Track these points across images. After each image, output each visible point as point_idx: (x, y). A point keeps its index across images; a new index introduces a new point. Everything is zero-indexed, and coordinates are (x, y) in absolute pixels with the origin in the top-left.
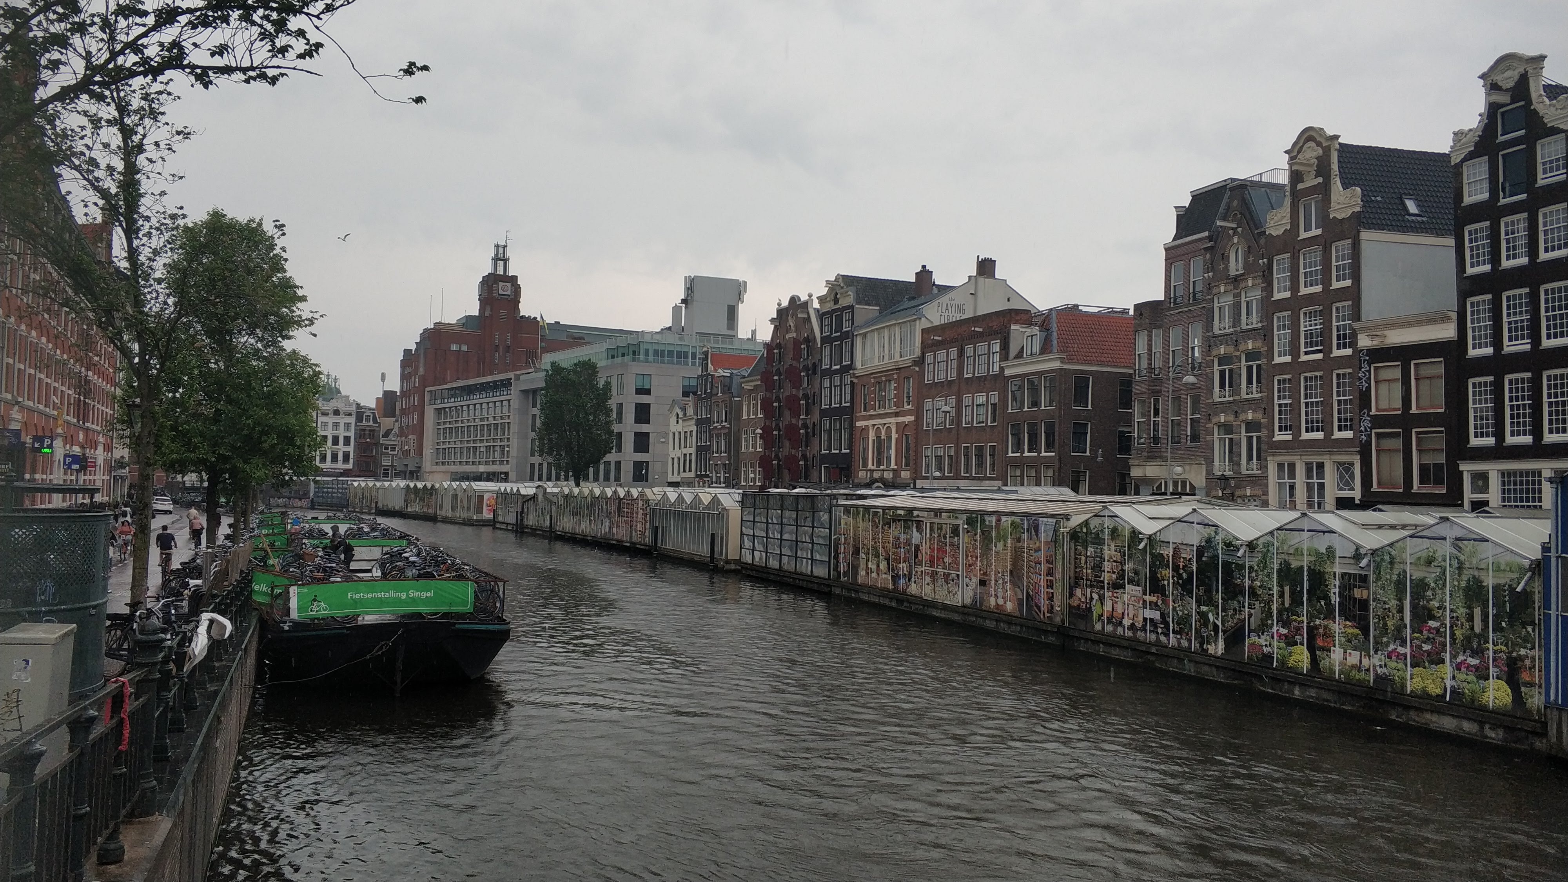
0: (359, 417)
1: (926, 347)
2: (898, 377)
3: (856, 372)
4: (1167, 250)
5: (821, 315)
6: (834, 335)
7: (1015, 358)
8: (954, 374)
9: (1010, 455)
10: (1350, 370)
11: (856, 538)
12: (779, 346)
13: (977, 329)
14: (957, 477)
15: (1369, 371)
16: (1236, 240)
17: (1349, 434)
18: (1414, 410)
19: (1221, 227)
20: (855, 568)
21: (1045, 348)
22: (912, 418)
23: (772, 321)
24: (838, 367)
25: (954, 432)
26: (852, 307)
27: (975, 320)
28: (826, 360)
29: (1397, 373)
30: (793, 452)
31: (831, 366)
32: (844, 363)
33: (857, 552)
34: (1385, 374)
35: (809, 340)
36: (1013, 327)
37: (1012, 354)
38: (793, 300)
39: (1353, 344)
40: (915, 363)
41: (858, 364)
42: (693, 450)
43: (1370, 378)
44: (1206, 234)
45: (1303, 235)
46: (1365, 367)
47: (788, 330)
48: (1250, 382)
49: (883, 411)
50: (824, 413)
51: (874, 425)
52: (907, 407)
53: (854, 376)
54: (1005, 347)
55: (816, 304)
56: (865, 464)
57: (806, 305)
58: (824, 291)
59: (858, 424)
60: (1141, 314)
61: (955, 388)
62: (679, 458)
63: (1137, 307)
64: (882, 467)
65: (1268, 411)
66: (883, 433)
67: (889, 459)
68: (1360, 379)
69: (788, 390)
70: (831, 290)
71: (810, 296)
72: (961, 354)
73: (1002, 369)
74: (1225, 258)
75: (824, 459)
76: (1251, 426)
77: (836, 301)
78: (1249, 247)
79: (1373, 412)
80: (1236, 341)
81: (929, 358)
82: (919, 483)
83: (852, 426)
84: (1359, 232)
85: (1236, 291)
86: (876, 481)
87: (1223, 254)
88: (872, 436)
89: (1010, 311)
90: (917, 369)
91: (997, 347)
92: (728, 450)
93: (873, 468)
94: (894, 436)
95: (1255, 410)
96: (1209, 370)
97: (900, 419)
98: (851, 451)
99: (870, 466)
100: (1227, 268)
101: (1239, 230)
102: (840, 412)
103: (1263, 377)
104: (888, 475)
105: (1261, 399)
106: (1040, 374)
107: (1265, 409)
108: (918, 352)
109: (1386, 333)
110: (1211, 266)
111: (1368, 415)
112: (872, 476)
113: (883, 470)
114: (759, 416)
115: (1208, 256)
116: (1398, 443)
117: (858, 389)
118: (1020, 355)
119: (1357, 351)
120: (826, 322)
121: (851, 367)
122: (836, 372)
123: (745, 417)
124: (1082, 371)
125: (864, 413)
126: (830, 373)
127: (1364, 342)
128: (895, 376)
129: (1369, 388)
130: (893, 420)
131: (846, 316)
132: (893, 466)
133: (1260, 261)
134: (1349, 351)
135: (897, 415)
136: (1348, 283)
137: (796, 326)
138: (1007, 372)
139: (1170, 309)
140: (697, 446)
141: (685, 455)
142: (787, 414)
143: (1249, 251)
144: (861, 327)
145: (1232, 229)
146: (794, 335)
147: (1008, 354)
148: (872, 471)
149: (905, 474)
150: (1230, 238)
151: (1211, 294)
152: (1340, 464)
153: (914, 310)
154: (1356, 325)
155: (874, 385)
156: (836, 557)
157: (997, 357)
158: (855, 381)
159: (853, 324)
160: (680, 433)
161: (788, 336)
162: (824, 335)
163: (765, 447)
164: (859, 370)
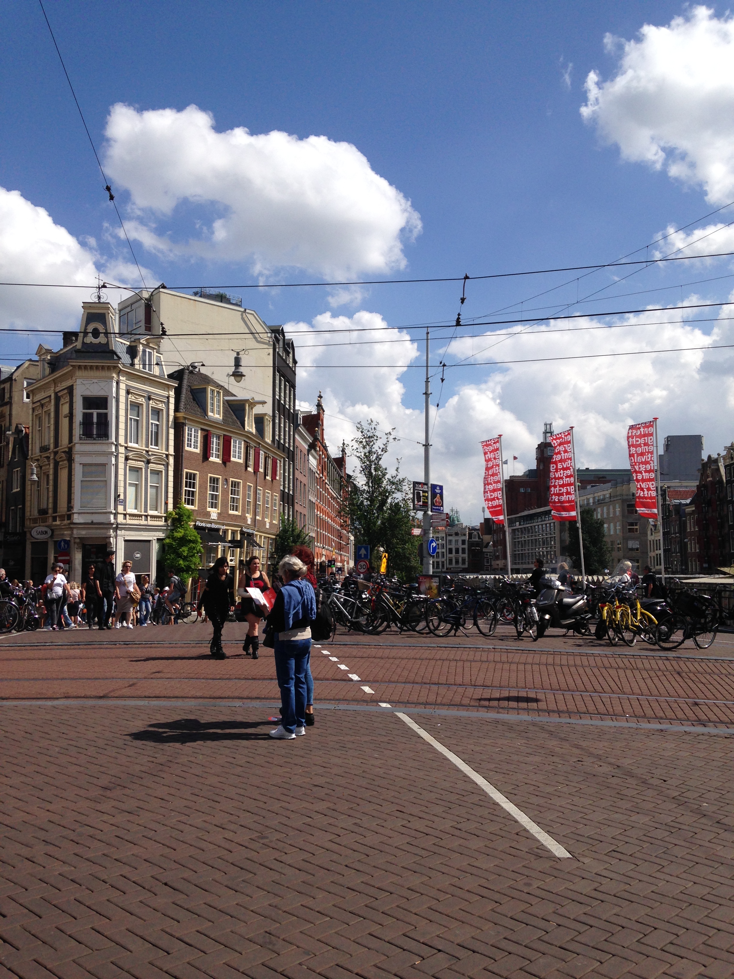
0: (470, 537)
5: (725, 467)
6: (733, 479)
12: (705, 486)
23: (699, 470)
28: (729, 494)
30: (716, 551)
31: (732, 498)
35: (720, 482)
38: (710, 458)
42: (661, 552)
47: (708, 477)
50: (731, 527)
55: (723, 461)
57: (716, 461)
58: (725, 453)
62: (654, 557)
69: (710, 514)
70: (728, 452)
71: (719, 455)
75: (732, 555)
77: (732, 458)
92: (681, 552)
114: (697, 529)
120: (728, 471)
123: (688, 530)
137: (712, 474)
140: (664, 549)
141: (657, 555)
142: (711, 527)
146: (710, 479)
160: (653, 541)
161: (708, 480)
162: (728, 479)
163: (700, 548)
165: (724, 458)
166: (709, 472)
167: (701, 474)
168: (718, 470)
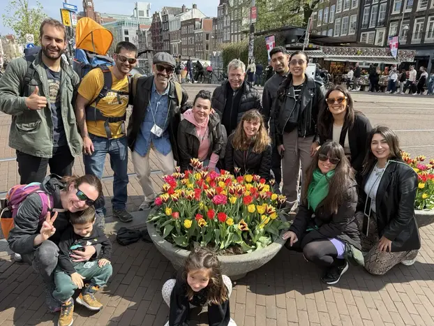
1: (182, 26)
4: (218, 8)
5: (162, 17)
6: (165, 21)
8: (186, 32)
12: (154, 24)
13: (189, 22)
21: (201, 28)
22: (180, 42)
24: (166, 30)
25: (187, 46)
28: (163, 28)
36: (196, 22)
37: (196, 28)
38: (156, 12)
40: (180, 29)
41: (170, 29)
44: (223, 5)
45: (235, 7)
46: (242, 34)
49: (175, 41)
51: (174, 44)
60: (214, 20)
61: (187, 36)
70: (163, 10)
72: (187, 28)
80: (227, 28)
83: (170, 44)
85: (227, 18)
87: (225, 10)
89: (196, 18)
91: (193, 27)
94: (177, 46)
98: (170, 50)
100: (225, 13)
101: (227, 5)
102: (167, 40)
124: (207, 33)
125: (171, 41)
128: (177, 32)
130: (177, 43)
131: (167, 17)
132: (177, 53)
133: (230, 12)
138: (195, 32)
139: (218, 20)
142: (157, 40)
143: (228, 10)
144: (170, 20)
151: (223, 18)
153: (179, 17)
155: (173, 34)
158: (169, 33)
161: (156, 21)
164: (170, 31)
166: (156, 18)
167: (153, 19)
168: (159, 18)
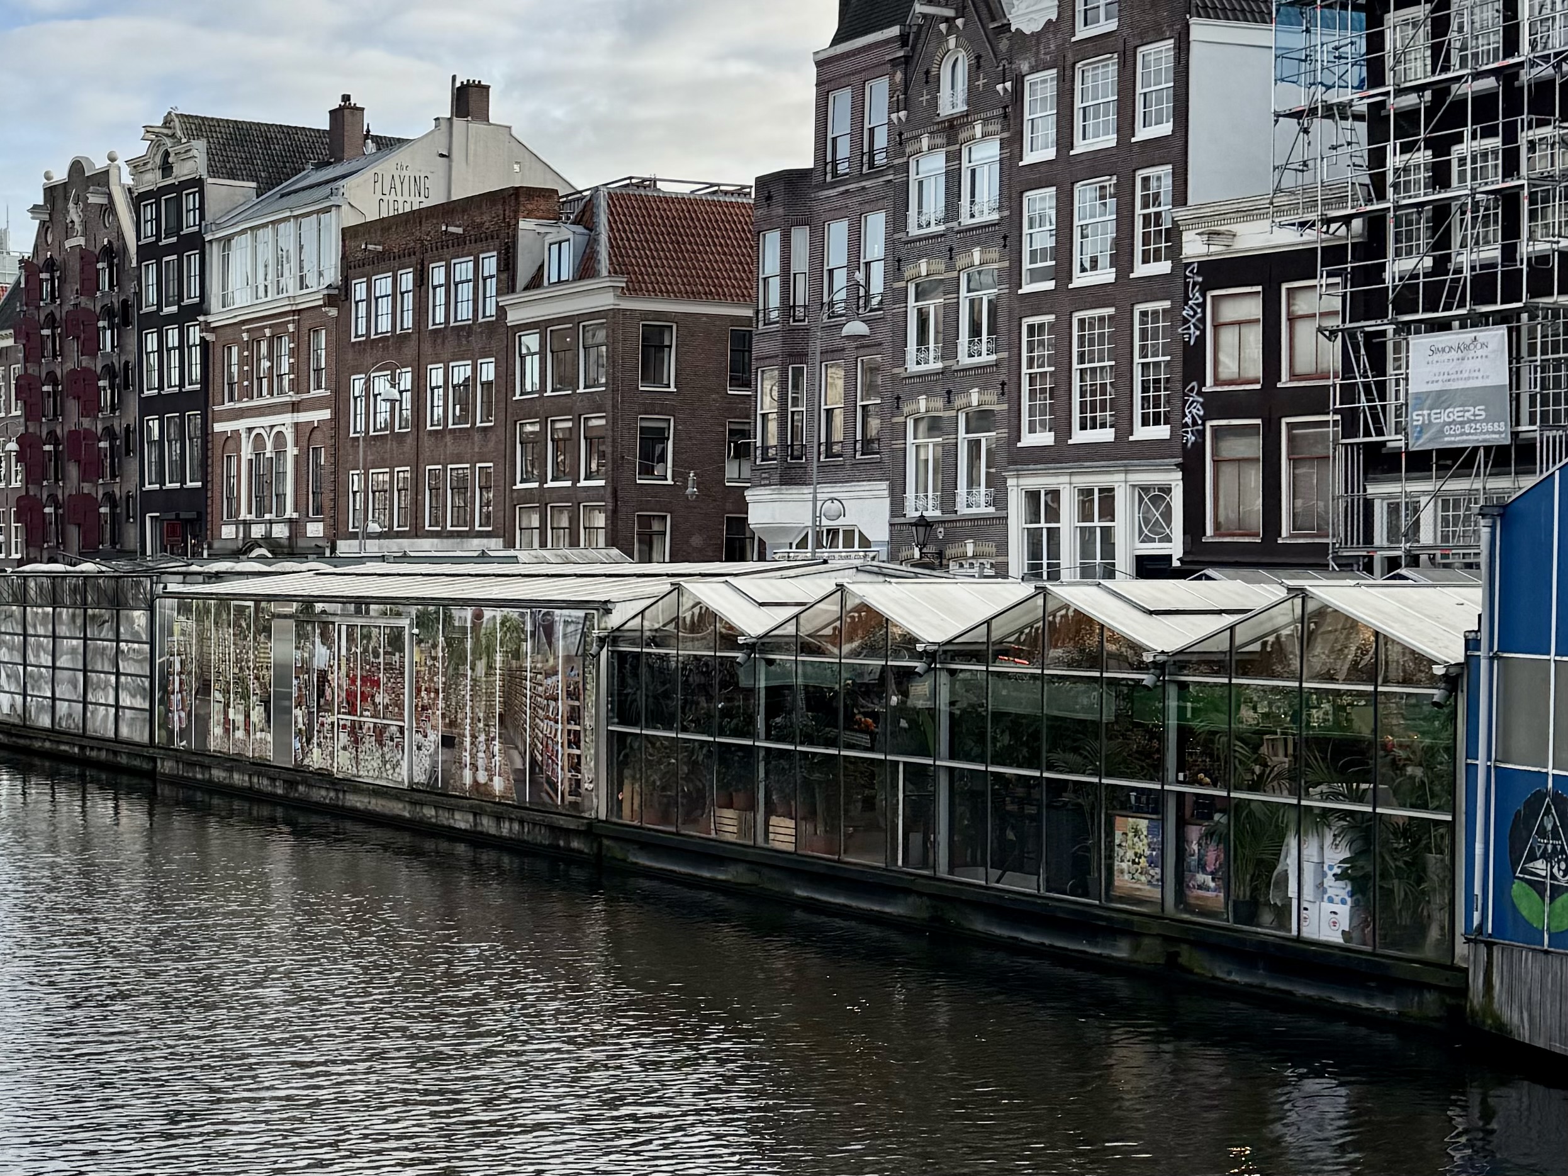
1: (351, 266)
2: (298, 328)
3: (210, 319)
4: (819, 64)
5: (137, 201)
6: (164, 242)
7: (526, 288)
8: (408, 322)
9: (519, 486)
10: (1167, 304)
11: (204, 664)
12: (50, 266)
13: (452, 229)
14: (417, 532)
15: (1203, 306)
16: (952, 42)
17: (1162, 432)
18: (1285, 382)
19: (925, 16)
20: (203, 723)
21: (586, 269)
22: (326, 414)
23: (35, 209)
24: (174, 309)
25: (409, 440)
26: (198, 183)
27: (448, 210)
28: (152, 295)
29: (1253, 308)
30: (87, 488)
31: (160, 308)
32: (186, 302)
33: (204, 689)
34: (1231, 311)
35: (113, 253)
36: (523, 224)
37: (523, 278)
38: (77, 167)
39: (1174, 253)
40: (330, 300)
41: (215, 304)
43: (1203, 320)
44: (895, 31)
45: (1082, 33)
46: (1196, 296)
47: (68, 232)
48: (975, 331)
49: (266, 400)
50: (149, 406)
51: (250, 430)
52: (314, 393)
53: (206, 327)
54: (508, 265)
55: (128, 180)
56: (233, 514)
57: (102, 179)
58: (141, 148)
59: (218, 427)
60: (769, 198)
61: (410, 350)
63: (761, 182)
64: (267, 516)
65: (1009, 390)
66: (269, 446)
67: (281, 497)
68: (1186, 321)
69: (72, 360)
70: (156, 144)
71: (112, 159)
72: (421, 280)
73: (501, 311)
74: (931, 81)
75: (149, 501)
76: (981, 419)
77: (166, 168)
78: (978, 58)
79: (1209, 387)
80: (951, 250)
81: (360, 290)
82: (345, 547)
83: (206, 431)
84: (1187, 27)
85: (951, 148)
86: (256, 544)
87: (927, 72)
88: (247, 451)
89: (516, 192)
90: (333, 312)
91: (490, 265)
93: (248, 517)
94: (291, 451)
95: (983, 389)
96: (898, 308)
97: (303, 417)
98: (205, 485)
99: (244, 515)
100: (934, 103)
101: (959, 22)
102: (181, 401)
103: (1002, 320)
104: (280, 531)
105: (997, 364)
106: (576, 320)
107: (1003, 384)
108: (332, 275)
109: (1234, 228)
110: (901, 100)
111: (1200, 393)
112: (247, 533)
113: (271, 522)
114: (14, 413)
115: (899, 76)
116: (1253, 447)
117: (216, 353)
118: (536, 282)
119: (1180, 266)
120: (149, 213)
121: (201, 308)
122: (171, 319)
124: (658, 315)
125: (228, 405)
126: (158, 322)
127: (1194, 247)
128: (291, 328)
129: (1202, 339)
130: (288, 418)
131: (190, 202)
132: (290, 513)
133: (999, 87)
134: (1164, 267)
135: (295, 407)
136: (1166, 129)
137: (85, 223)
138: (514, 317)
139: (825, 186)
142: (72, 406)
143: (976, 66)
144: (220, 227)
145: (947, 20)
146: (81, 240)
147: (513, 279)
148: (247, 524)
149: (315, 529)
150: (942, 38)
151: (903, 154)
152: (1145, 489)
153: (326, 190)
154: (1181, 213)
155: (248, 345)
156: (165, 701)
157: (492, 285)
158: (210, 337)
159: (202, 217)
161: (68, 244)
162: (143, 242)
163: (28, 480)
164: (218, 316)
165: (137, 166)
166: (74, 214)
167: (43, 223)
168: (110, 208)
